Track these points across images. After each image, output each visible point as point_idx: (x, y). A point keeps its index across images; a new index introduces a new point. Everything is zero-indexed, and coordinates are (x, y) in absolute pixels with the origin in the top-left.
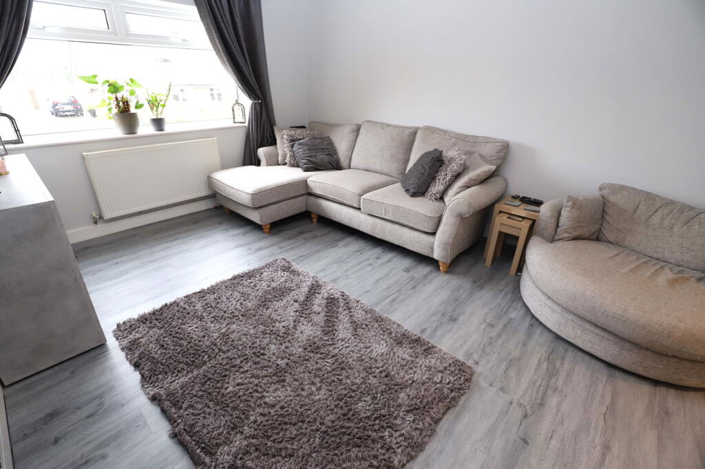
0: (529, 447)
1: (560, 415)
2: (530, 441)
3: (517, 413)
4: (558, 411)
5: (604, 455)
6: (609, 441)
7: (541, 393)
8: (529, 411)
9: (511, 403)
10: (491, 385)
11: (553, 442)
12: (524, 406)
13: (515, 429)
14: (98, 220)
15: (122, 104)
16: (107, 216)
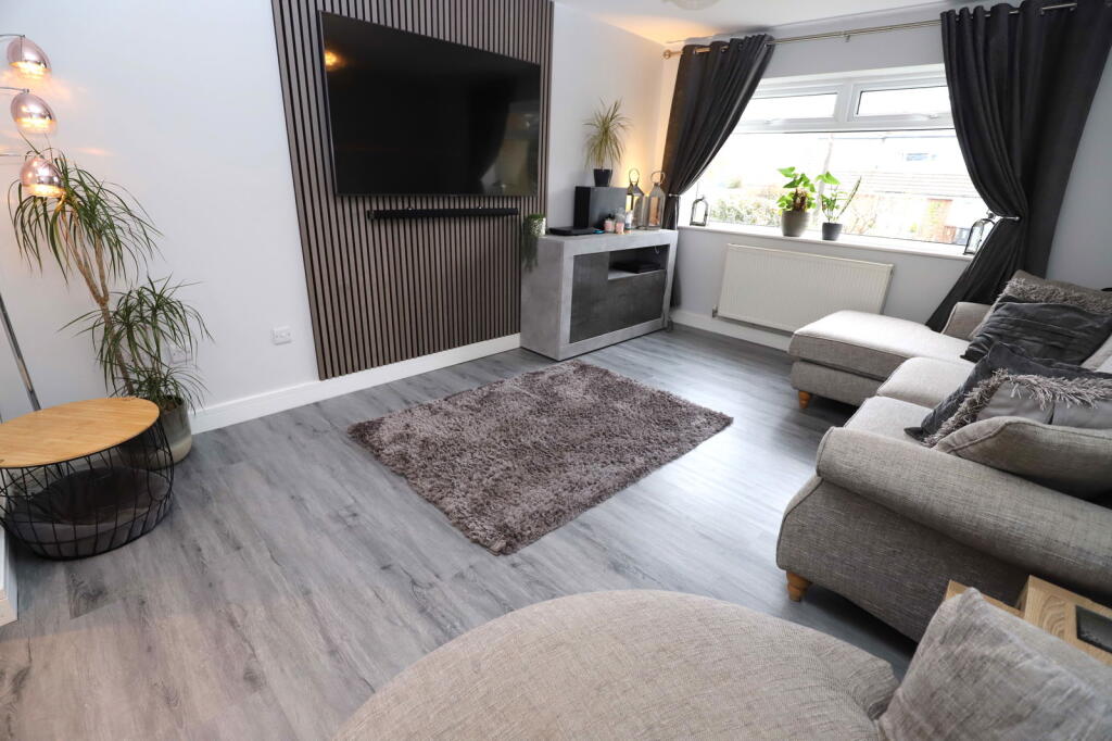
0: (379, 567)
1: (400, 624)
2: (383, 572)
3: (423, 575)
4: (406, 625)
5: (328, 640)
6: (338, 661)
7: (441, 620)
8: (419, 590)
9: (437, 576)
10: (471, 567)
11: (371, 594)
12: (428, 589)
13: (403, 565)
14: (715, 313)
15: (798, 200)
16: (721, 312)
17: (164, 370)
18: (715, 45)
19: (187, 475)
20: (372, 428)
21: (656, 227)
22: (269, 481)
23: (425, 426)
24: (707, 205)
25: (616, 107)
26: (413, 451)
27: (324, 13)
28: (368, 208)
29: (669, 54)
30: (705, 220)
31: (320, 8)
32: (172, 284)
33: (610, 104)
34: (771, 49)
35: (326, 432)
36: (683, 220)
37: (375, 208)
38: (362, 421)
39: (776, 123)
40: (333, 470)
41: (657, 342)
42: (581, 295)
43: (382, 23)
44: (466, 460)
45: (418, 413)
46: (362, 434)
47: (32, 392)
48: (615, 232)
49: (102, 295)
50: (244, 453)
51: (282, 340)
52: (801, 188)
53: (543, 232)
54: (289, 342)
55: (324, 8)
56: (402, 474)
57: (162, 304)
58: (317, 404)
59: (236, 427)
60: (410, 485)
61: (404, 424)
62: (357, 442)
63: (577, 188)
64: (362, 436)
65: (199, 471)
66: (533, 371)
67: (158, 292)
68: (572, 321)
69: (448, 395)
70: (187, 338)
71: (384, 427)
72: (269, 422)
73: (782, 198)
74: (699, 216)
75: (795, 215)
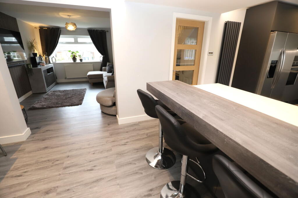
15: (74, 56)
16: (67, 78)
24: (55, 58)
25: (34, 40)
29: (36, 28)
30: (56, 61)
33: (32, 39)
36: (51, 62)
48: (43, 65)
52: (73, 54)
63: (31, 57)
68: (46, 84)
73: (71, 56)
74: (54, 61)
75: (74, 59)
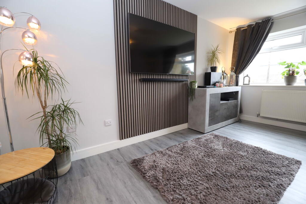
14: (258, 115)
15: (291, 72)
16: (261, 115)
17: (63, 136)
18: (249, 26)
19: (66, 181)
20: (140, 162)
21: (233, 85)
22: (98, 188)
23: (163, 162)
24: (249, 78)
25: (217, 47)
26: (160, 175)
27: (130, 14)
28: (140, 78)
29: (231, 32)
30: (249, 83)
31: (128, 12)
32: (70, 102)
33: (215, 46)
34: (272, 23)
35: (122, 162)
36: (241, 83)
37: (142, 78)
38: (136, 158)
39: (274, 48)
40: (125, 183)
41: (237, 126)
42: (212, 108)
43: (147, 17)
44: (185, 181)
45: (158, 155)
46: (136, 164)
47: (11, 144)
48: (220, 87)
49: (44, 105)
50: (90, 172)
51: (108, 125)
52: (291, 68)
53: (197, 87)
54: (111, 125)
55: (130, 12)
56: (157, 188)
57: (67, 109)
58: (118, 149)
59: (89, 158)
60: (162, 196)
61: (153, 160)
62: (135, 168)
63: (205, 73)
64: (137, 165)
65: (71, 180)
66: (197, 137)
67: (65, 105)
68: (209, 118)
69: (167, 147)
70: (74, 123)
71: (145, 161)
72: (100, 156)
73: (284, 72)
74: (246, 82)
75: (290, 77)
